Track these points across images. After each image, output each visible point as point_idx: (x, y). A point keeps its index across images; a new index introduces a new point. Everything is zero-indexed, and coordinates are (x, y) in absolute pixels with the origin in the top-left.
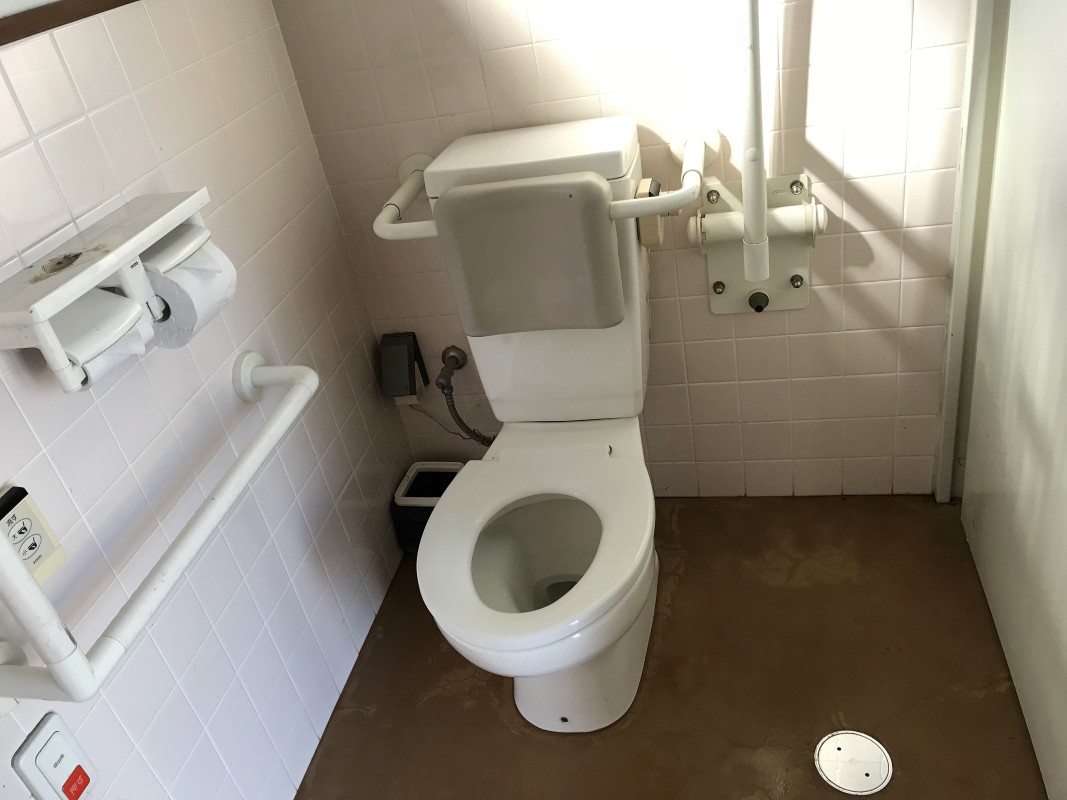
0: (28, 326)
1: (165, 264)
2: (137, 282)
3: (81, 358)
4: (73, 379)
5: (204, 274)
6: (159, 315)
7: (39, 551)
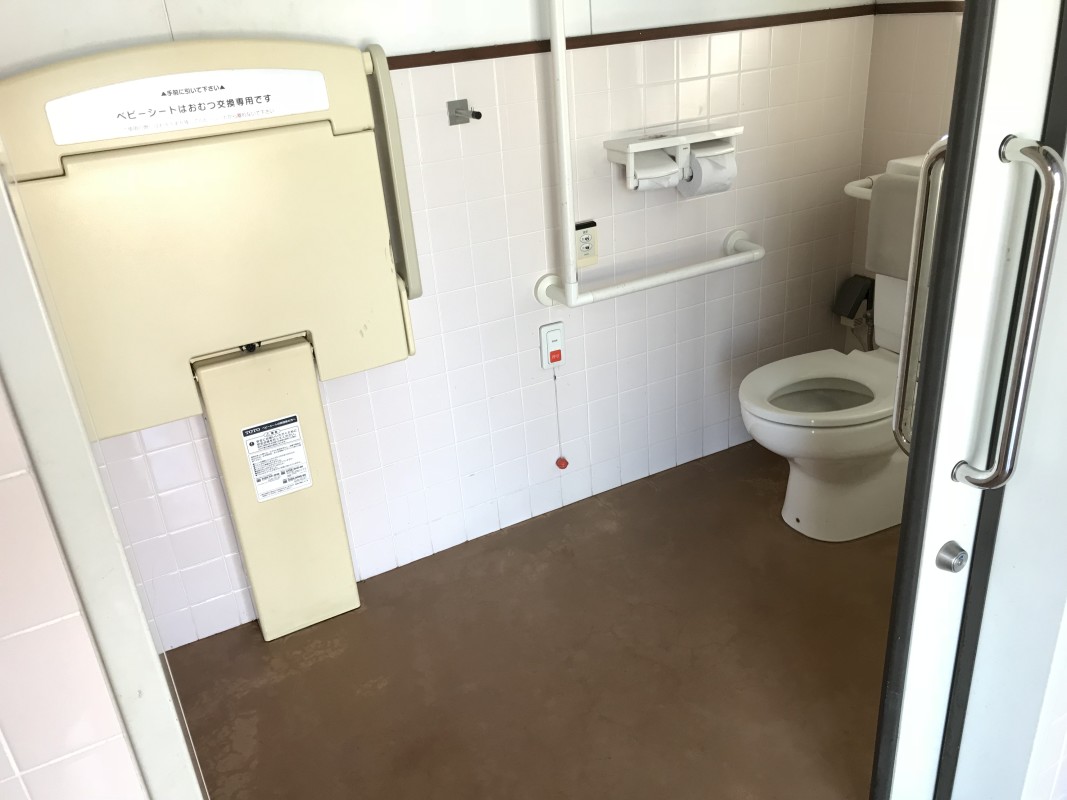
0: (625, 154)
1: (699, 154)
2: (683, 156)
3: (639, 176)
4: (632, 184)
5: (717, 166)
6: (687, 176)
7: (589, 251)
